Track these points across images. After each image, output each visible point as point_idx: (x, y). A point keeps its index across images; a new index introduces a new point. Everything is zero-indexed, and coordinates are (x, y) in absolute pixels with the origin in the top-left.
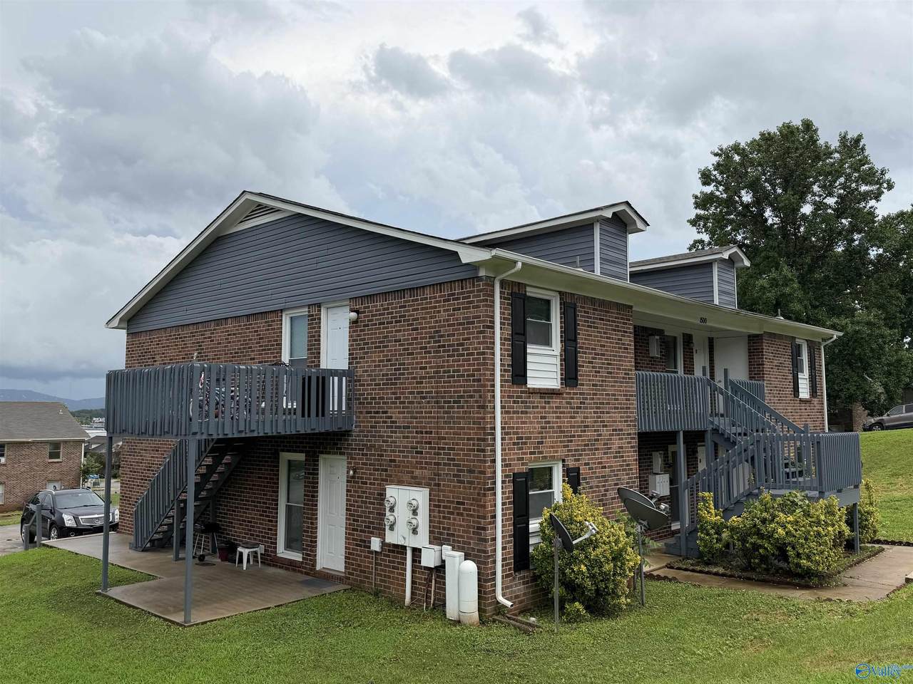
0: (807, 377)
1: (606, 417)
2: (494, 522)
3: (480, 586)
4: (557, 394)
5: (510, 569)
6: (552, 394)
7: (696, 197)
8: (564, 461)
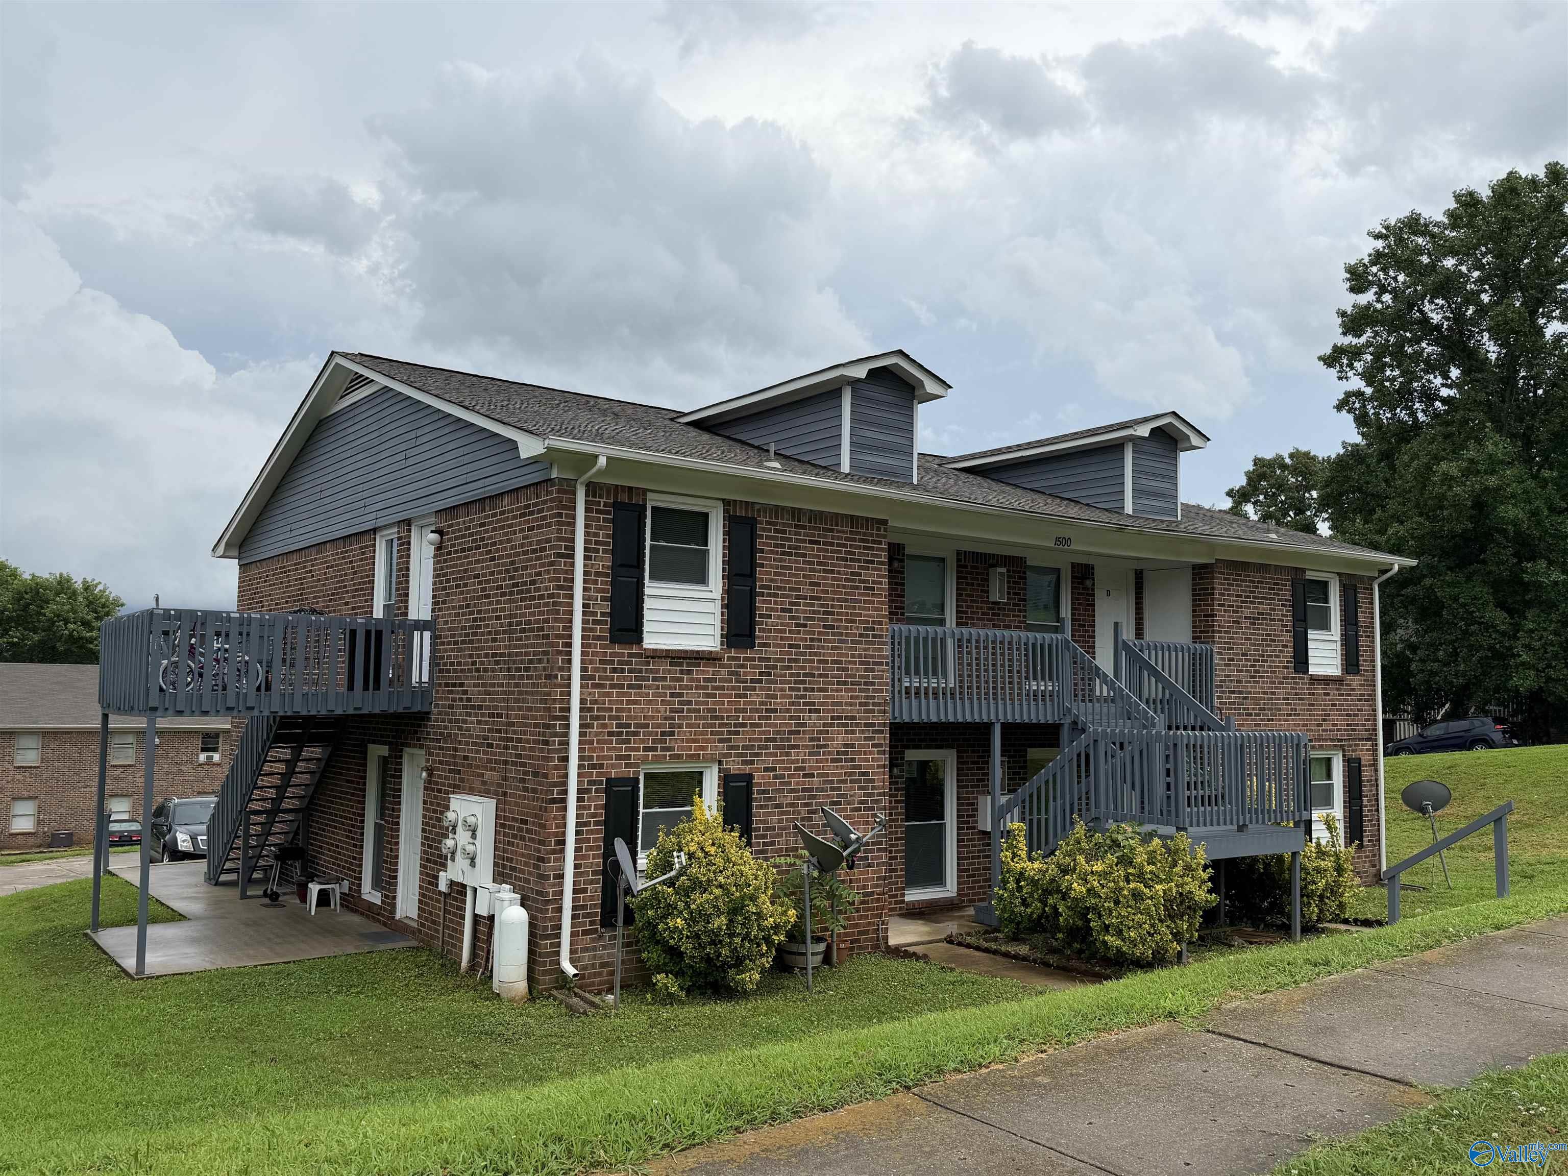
0: (1337, 637)
1: (817, 698)
2: (562, 851)
3: (530, 942)
4: (708, 659)
5: (592, 923)
6: (696, 659)
7: (1343, 314)
8: (720, 763)
